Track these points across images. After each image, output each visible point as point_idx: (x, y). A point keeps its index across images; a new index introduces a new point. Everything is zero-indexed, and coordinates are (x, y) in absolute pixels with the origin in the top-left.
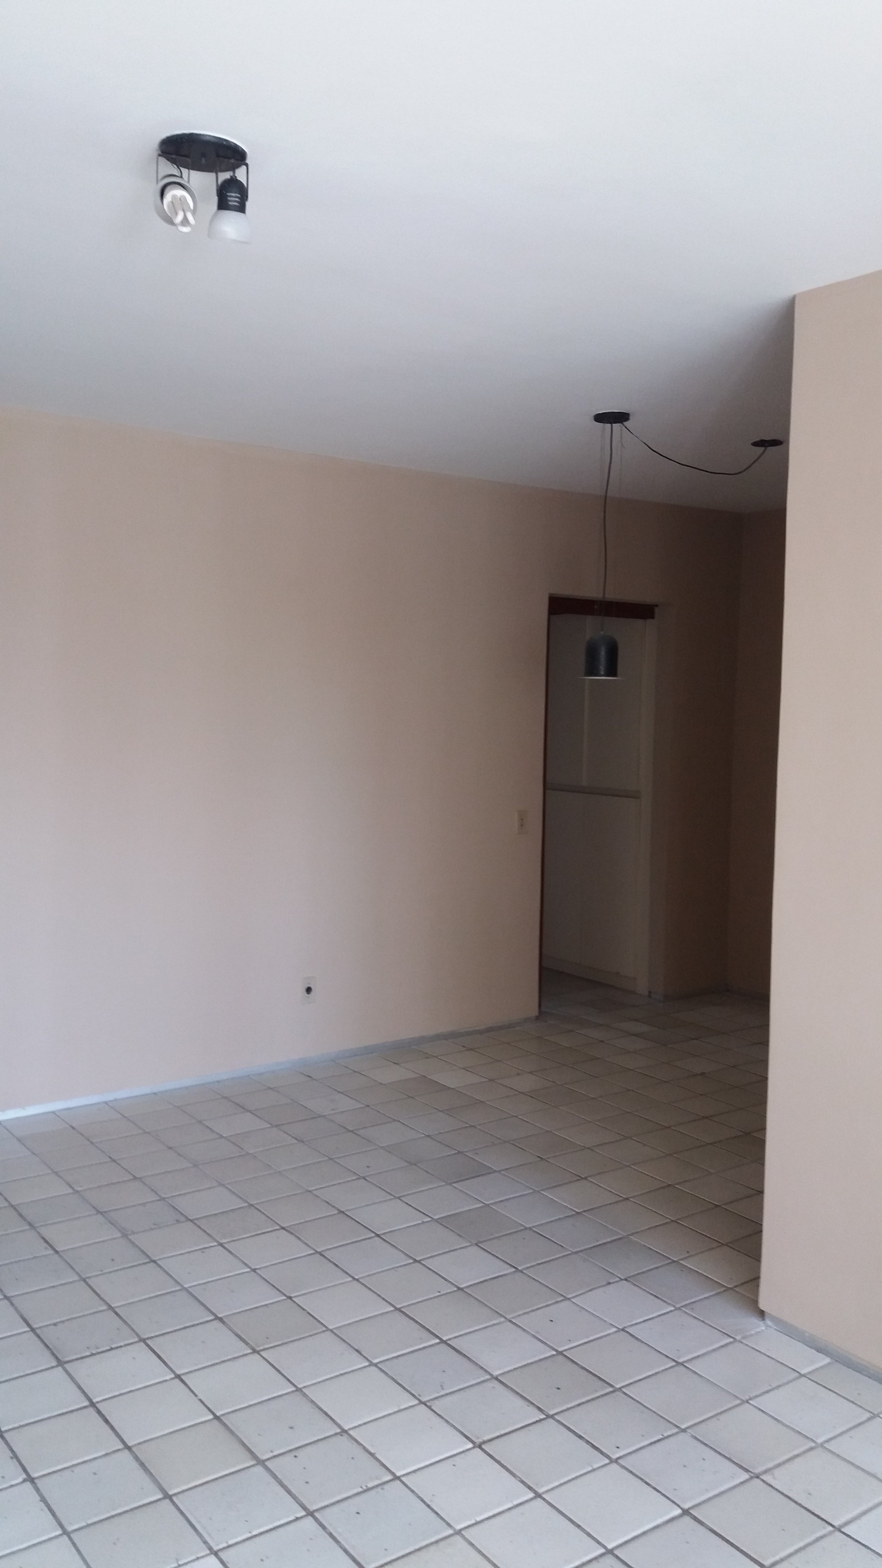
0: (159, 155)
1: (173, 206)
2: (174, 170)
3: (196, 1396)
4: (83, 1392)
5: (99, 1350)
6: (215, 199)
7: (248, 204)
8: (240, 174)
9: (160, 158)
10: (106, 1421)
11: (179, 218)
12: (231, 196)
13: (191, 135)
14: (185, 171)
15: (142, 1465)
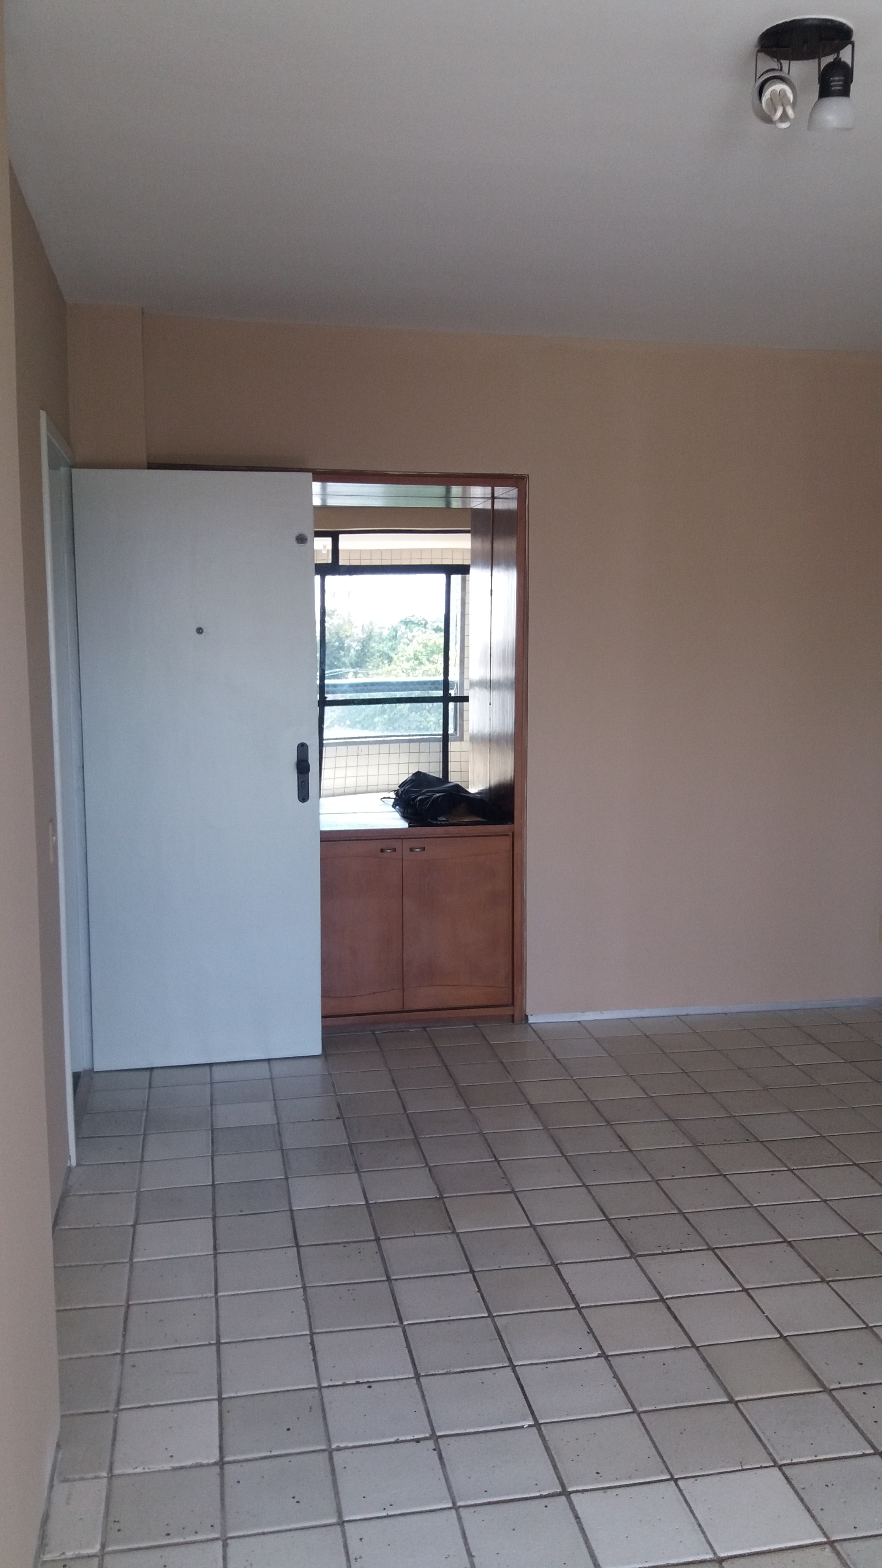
0: (759, 51)
1: (772, 103)
2: (774, 65)
3: (764, 1313)
4: (655, 1288)
5: (669, 1251)
6: (817, 87)
7: (853, 87)
8: (845, 55)
9: (759, 54)
10: (676, 1318)
11: (779, 113)
12: (834, 81)
13: (793, 22)
14: (785, 63)
15: (709, 1366)
